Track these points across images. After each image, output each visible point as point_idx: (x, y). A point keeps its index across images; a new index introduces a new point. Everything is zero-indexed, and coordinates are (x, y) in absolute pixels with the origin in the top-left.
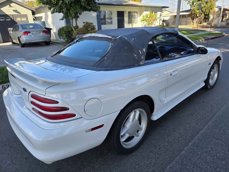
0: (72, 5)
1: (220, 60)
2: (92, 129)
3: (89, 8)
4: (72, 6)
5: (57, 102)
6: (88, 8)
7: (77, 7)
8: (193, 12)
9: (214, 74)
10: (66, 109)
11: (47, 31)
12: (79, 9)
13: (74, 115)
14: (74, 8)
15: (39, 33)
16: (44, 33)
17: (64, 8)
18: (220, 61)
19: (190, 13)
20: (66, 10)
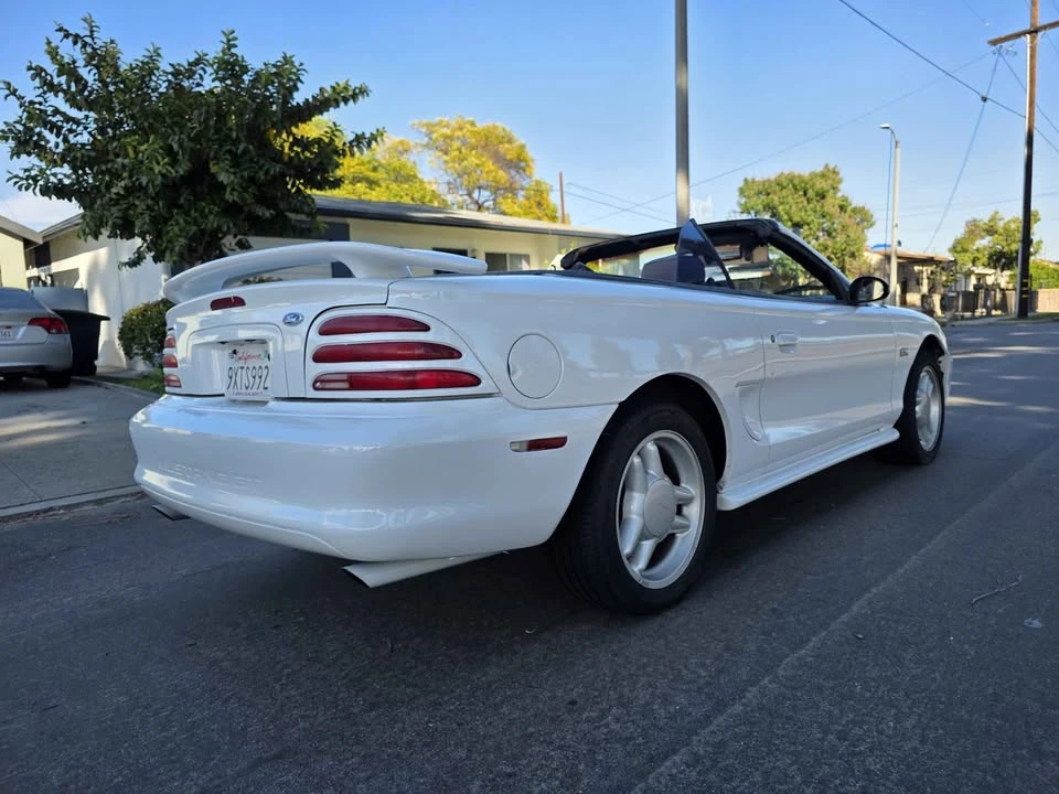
0: (182, 201)
1: (940, 356)
2: (531, 441)
3: (264, 214)
4: (180, 207)
5: (426, 328)
6: (261, 214)
7: (207, 210)
8: (780, 270)
9: (927, 409)
10: (453, 353)
11: (56, 319)
12: (216, 216)
13: (474, 381)
14: (193, 212)
15: (9, 327)
16: (40, 328)
17: (142, 214)
18: (940, 359)
19: (768, 273)
20: (147, 220)
